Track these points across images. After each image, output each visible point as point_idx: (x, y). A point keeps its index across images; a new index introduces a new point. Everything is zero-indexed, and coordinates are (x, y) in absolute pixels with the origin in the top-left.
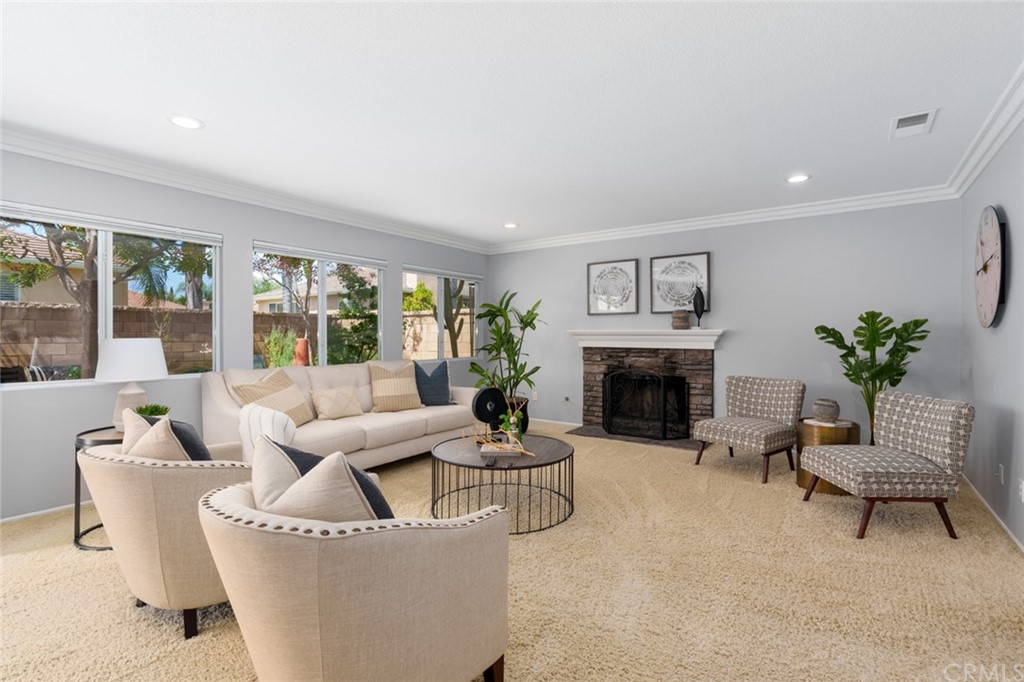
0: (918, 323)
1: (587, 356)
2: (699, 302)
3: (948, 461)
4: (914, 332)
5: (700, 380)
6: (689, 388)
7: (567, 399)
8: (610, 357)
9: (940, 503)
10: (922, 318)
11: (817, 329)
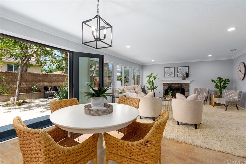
0: (228, 79)
1: (164, 85)
2: (187, 75)
3: (238, 99)
4: (227, 81)
5: (187, 89)
6: (185, 90)
7: (159, 93)
8: (169, 85)
9: (236, 105)
10: (228, 78)
11: (211, 80)
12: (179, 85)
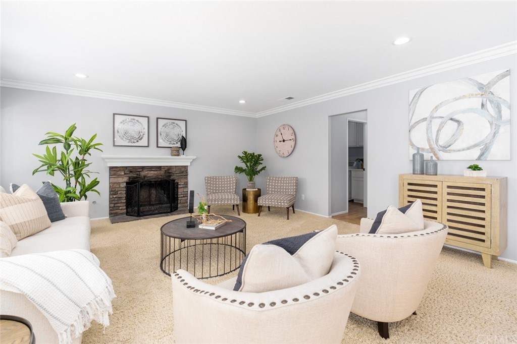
2: (183, 142)
5: (182, 180)
6: (177, 185)
8: (131, 172)
12: (162, 172)
